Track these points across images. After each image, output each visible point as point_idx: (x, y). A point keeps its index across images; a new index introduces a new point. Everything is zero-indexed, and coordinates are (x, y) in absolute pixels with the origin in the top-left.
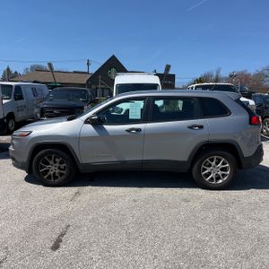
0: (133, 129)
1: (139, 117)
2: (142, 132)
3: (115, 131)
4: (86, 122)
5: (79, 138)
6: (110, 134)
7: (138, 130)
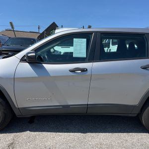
0: (78, 69)
1: (85, 56)
2: (89, 73)
3: (55, 71)
4: (23, 60)
5: (14, 79)
6: (51, 75)
7: (84, 70)
